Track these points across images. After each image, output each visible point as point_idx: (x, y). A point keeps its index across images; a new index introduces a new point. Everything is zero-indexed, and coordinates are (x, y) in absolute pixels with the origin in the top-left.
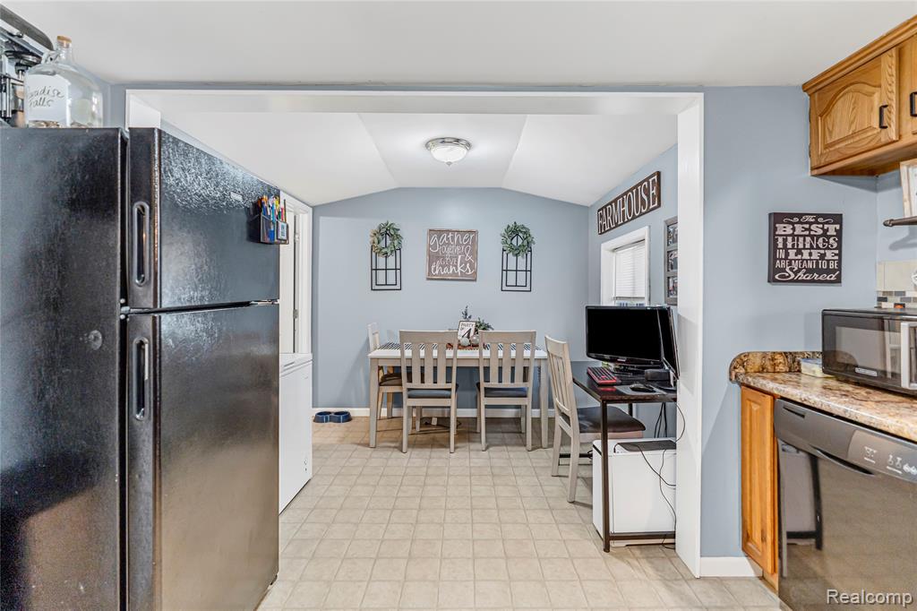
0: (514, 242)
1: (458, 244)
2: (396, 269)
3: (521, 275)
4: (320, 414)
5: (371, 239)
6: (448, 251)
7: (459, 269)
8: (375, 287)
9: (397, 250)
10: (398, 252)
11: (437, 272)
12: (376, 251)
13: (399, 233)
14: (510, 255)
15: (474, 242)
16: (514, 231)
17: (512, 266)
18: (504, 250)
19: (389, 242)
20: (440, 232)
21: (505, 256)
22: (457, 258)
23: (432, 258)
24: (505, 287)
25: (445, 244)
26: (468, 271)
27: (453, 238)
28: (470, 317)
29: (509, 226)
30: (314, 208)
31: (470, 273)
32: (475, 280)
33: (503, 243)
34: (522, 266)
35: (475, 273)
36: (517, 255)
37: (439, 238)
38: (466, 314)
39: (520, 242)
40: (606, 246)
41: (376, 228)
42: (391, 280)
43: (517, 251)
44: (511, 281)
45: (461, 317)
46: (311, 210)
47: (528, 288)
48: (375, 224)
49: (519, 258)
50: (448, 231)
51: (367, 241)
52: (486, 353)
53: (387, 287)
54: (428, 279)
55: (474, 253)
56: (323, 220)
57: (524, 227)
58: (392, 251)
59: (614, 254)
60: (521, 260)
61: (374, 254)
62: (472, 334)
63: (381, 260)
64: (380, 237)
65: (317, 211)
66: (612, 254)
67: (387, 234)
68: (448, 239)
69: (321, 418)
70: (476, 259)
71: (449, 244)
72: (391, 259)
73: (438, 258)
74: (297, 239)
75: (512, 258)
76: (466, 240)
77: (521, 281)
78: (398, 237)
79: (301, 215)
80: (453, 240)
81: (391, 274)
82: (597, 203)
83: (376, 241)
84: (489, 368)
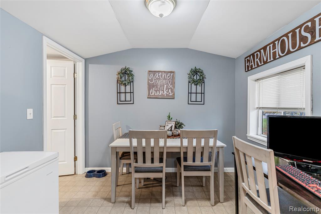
0: (195, 78)
1: (164, 79)
2: (131, 93)
3: (199, 96)
4: (89, 172)
5: (117, 76)
6: (159, 83)
7: (165, 92)
8: (120, 102)
9: (131, 82)
10: (132, 83)
11: (153, 94)
12: (120, 82)
13: (132, 73)
14: (193, 85)
15: (173, 78)
16: (195, 72)
17: (194, 90)
18: (189, 82)
19: (127, 78)
20: (155, 72)
21: (190, 85)
22: (164, 86)
23: (150, 87)
24: (190, 102)
25: (157, 79)
26: (170, 93)
27: (161, 75)
28: (171, 119)
29: (192, 69)
30: (86, 60)
31: (171, 94)
32: (174, 98)
33: (189, 78)
34: (199, 90)
35: (174, 94)
36: (196, 85)
37: (154, 76)
38: (169, 117)
39: (198, 78)
40: (251, 78)
41: (119, 70)
42: (128, 98)
43: (196, 83)
44: (193, 99)
45: (167, 119)
46: (84, 60)
47: (202, 103)
48: (119, 68)
49: (198, 86)
50: (159, 72)
51: (115, 77)
52: (185, 142)
53: (125, 102)
54: (148, 98)
55: (173, 84)
56: (91, 67)
57: (200, 70)
58: (128, 83)
59: (257, 82)
60: (199, 88)
61: (119, 84)
62: (173, 129)
63: (123, 88)
64: (122, 75)
65: (88, 61)
66: (255, 82)
67: (125, 73)
68: (159, 76)
69: (90, 174)
70: (174, 87)
71: (159, 79)
72: (128, 87)
73: (154, 86)
74: (76, 77)
75: (194, 87)
76: (169, 77)
77: (199, 99)
78: (132, 75)
79: (78, 63)
80: (162, 77)
81: (128, 95)
82: (244, 54)
83: (120, 77)
84: (187, 152)
